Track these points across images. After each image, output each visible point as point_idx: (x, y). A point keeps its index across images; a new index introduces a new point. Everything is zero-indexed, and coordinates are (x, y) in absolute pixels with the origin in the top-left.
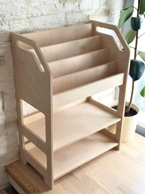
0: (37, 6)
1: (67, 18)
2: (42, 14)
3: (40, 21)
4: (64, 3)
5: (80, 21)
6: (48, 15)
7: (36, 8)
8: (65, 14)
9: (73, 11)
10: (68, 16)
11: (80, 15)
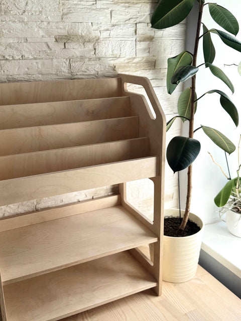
0: (13, 44)
1: (72, 68)
2: (22, 57)
3: (19, 68)
4: (65, 43)
5: (98, 74)
6: (35, 59)
7: (10, 47)
8: (68, 60)
9: (82, 58)
10: (73, 64)
11: (98, 65)
